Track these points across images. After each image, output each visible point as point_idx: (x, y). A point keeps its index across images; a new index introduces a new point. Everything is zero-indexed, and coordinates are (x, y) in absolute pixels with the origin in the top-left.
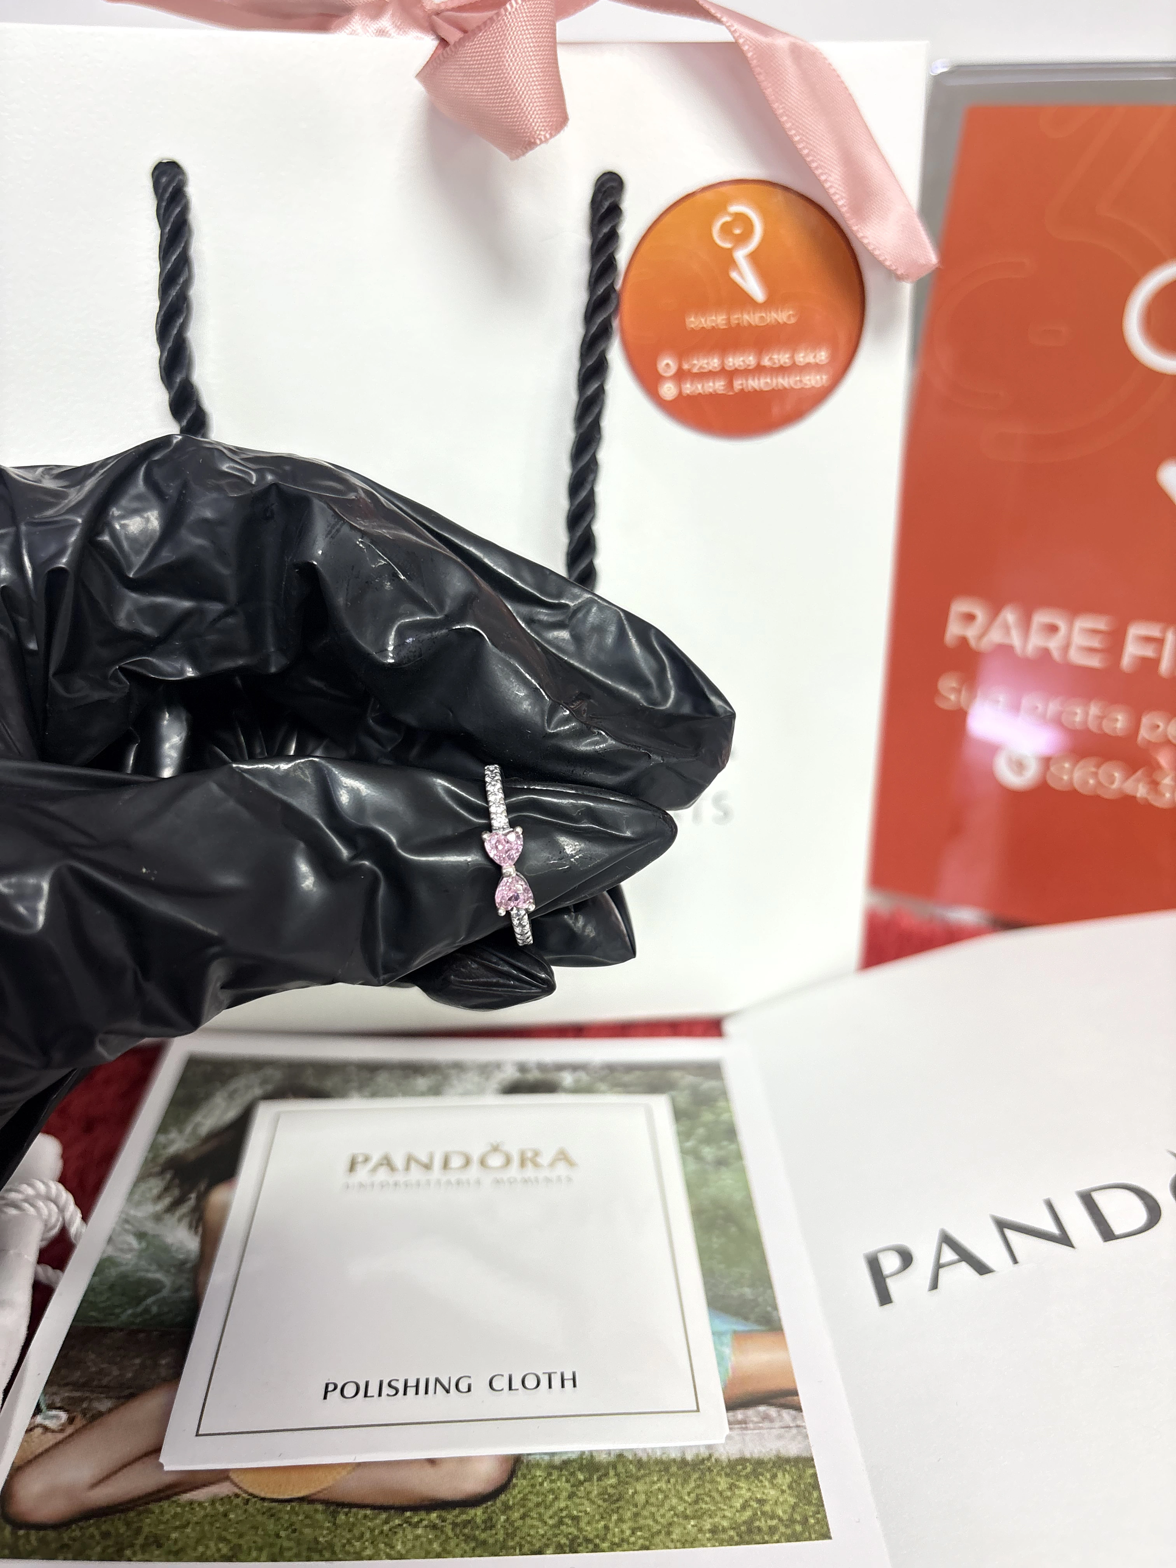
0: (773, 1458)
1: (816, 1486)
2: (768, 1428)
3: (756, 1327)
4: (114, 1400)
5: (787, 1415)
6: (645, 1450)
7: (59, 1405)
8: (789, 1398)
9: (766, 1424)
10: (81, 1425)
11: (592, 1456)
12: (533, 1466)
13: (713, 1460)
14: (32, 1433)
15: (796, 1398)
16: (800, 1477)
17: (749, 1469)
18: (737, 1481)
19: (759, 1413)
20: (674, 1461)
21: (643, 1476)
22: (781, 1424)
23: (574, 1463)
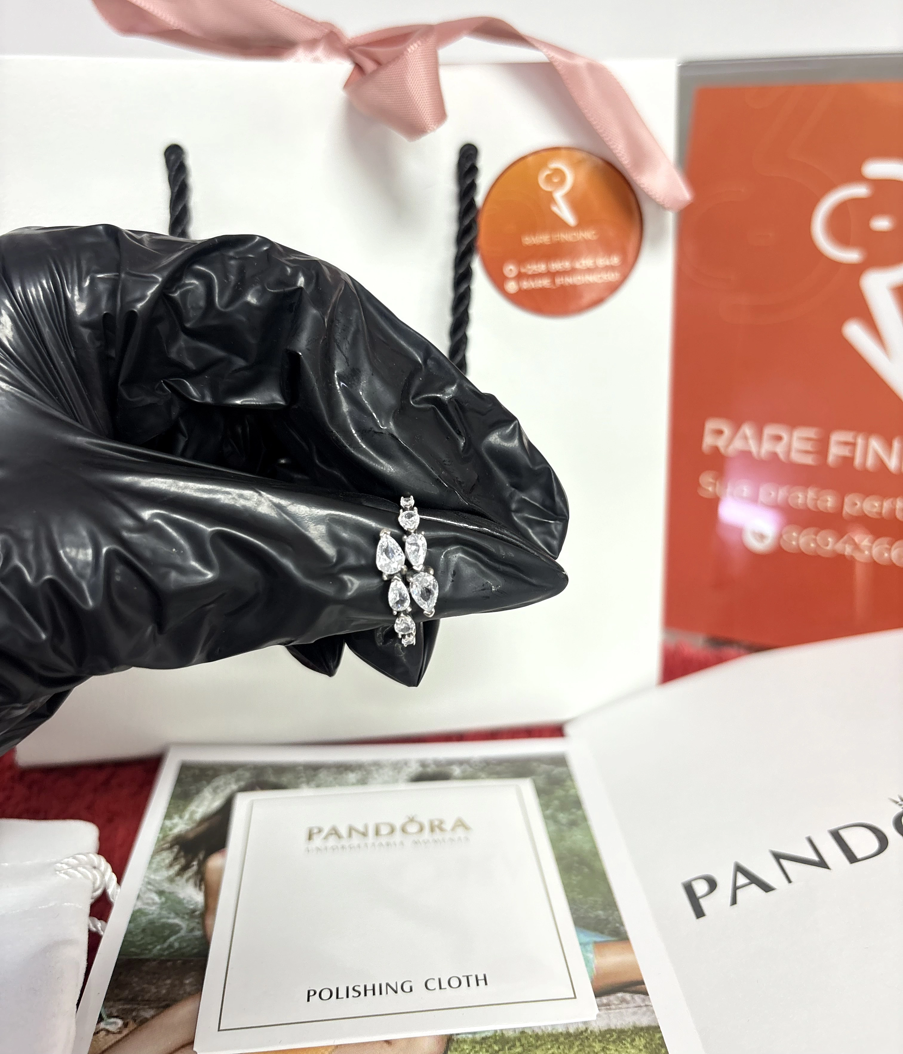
0: (631, 1028)
1: (663, 1045)
2: (624, 1008)
3: (610, 938)
4: (155, 1010)
5: (638, 998)
6: (540, 1027)
7: (116, 1014)
8: (639, 987)
9: (624, 1005)
10: (133, 1028)
11: (502, 1034)
12: (461, 1042)
13: (589, 1031)
14: (98, 1035)
15: (643, 986)
16: (652, 1040)
17: (615, 1037)
18: (607, 1045)
19: (618, 998)
20: (561, 1033)
21: (541, 1045)
22: (635, 1005)
23: (490, 1040)
